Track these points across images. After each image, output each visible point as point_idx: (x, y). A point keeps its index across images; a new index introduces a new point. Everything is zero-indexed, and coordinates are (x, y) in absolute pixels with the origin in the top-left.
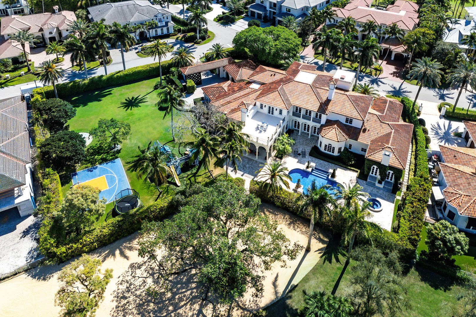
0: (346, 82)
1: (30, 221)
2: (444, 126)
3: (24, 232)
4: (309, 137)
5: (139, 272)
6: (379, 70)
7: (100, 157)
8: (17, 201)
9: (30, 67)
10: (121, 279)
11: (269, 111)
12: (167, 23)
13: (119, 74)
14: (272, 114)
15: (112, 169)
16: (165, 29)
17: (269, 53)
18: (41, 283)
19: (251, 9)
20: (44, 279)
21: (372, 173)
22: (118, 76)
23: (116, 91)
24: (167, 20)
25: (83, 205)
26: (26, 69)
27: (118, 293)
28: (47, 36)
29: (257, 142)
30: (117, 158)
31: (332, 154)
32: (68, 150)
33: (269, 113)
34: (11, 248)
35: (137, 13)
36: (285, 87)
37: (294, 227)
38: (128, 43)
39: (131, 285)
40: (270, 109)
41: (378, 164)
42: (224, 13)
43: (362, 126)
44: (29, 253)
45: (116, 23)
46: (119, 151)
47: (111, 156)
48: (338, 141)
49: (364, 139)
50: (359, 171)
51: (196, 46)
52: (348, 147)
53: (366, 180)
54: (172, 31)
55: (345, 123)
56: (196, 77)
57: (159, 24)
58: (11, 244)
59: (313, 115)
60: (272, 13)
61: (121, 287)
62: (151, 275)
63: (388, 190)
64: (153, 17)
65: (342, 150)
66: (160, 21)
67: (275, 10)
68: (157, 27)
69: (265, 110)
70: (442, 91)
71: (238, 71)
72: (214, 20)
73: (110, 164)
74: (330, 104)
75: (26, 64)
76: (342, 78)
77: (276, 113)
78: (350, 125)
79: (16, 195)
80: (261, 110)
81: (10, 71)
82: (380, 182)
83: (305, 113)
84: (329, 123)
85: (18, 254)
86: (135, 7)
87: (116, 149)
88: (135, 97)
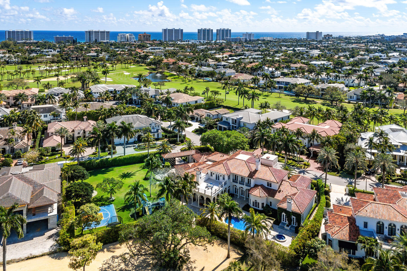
0: (270, 160)
1: (54, 231)
2: (346, 200)
3: (49, 236)
4: (245, 199)
5: (116, 260)
6: (307, 165)
7: (101, 203)
8: (49, 215)
9: (63, 154)
10: (105, 262)
11: (217, 177)
12: (157, 130)
13: (120, 158)
14: (219, 180)
15: (107, 210)
16: (156, 134)
17: (223, 145)
18: (57, 261)
19: (219, 125)
20: (59, 259)
21: (283, 221)
22: (119, 159)
23: (116, 169)
24: (158, 128)
25: (89, 212)
26: (59, 155)
27: (102, 269)
28: (76, 135)
29: (205, 194)
30: (111, 204)
31: (258, 208)
32: (83, 191)
33: (217, 179)
34: (41, 244)
35: (138, 122)
36: (228, 162)
37: (222, 246)
38: (130, 135)
39: (111, 265)
40: (217, 176)
41: (285, 211)
42: (199, 127)
43: (278, 189)
44: (51, 247)
45: (123, 122)
46: (113, 201)
47: (108, 203)
48: (260, 197)
49: (279, 196)
50: (275, 219)
51: (176, 146)
52: (269, 205)
53: (278, 225)
54: (160, 136)
55: (267, 186)
56: (172, 161)
57: (152, 131)
58: (41, 241)
59: (246, 181)
60: (234, 127)
61: (104, 266)
62: (123, 262)
63: (292, 231)
64: (148, 125)
65: (265, 206)
66: (153, 128)
67: (236, 125)
68: (150, 131)
69: (214, 177)
70: (352, 180)
71: (201, 157)
72: (192, 132)
73: (106, 207)
74: (257, 173)
75: (60, 152)
76: (267, 158)
77: (221, 178)
78: (270, 188)
79: (49, 212)
80: (211, 178)
81: (49, 156)
82: (288, 226)
83: (241, 180)
84: (256, 186)
85: (45, 247)
86: (137, 118)
87: (112, 199)
88: (129, 172)
